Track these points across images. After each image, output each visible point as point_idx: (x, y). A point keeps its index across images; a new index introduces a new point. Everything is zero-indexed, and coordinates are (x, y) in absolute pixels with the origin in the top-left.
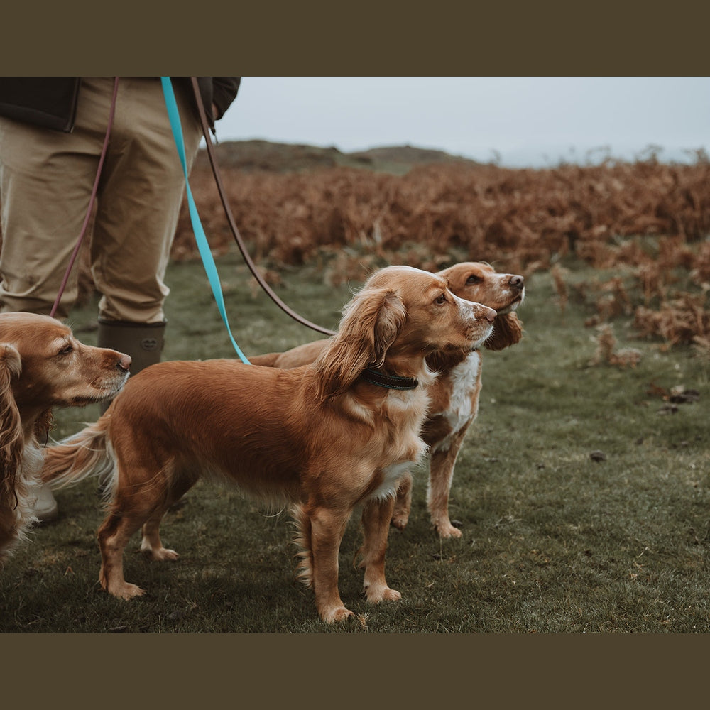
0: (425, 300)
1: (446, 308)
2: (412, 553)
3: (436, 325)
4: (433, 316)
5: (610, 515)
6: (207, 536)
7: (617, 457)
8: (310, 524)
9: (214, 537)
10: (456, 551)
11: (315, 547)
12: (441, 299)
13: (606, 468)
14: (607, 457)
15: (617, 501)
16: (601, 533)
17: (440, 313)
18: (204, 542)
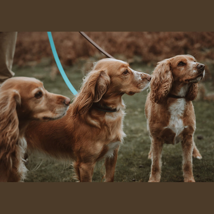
0: (119, 73)
1: (129, 76)
2: (124, 179)
3: (125, 84)
4: (123, 80)
5: (207, 161)
6: (38, 176)
7: (208, 137)
8: (79, 170)
9: (40, 176)
10: (142, 177)
11: (81, 179)
12: (126, 72)
13: (204, 142)
14: (204, 137)
15: (209, 155)
16: (203, 168)
17: (126, 78)
18: (36, 178)
